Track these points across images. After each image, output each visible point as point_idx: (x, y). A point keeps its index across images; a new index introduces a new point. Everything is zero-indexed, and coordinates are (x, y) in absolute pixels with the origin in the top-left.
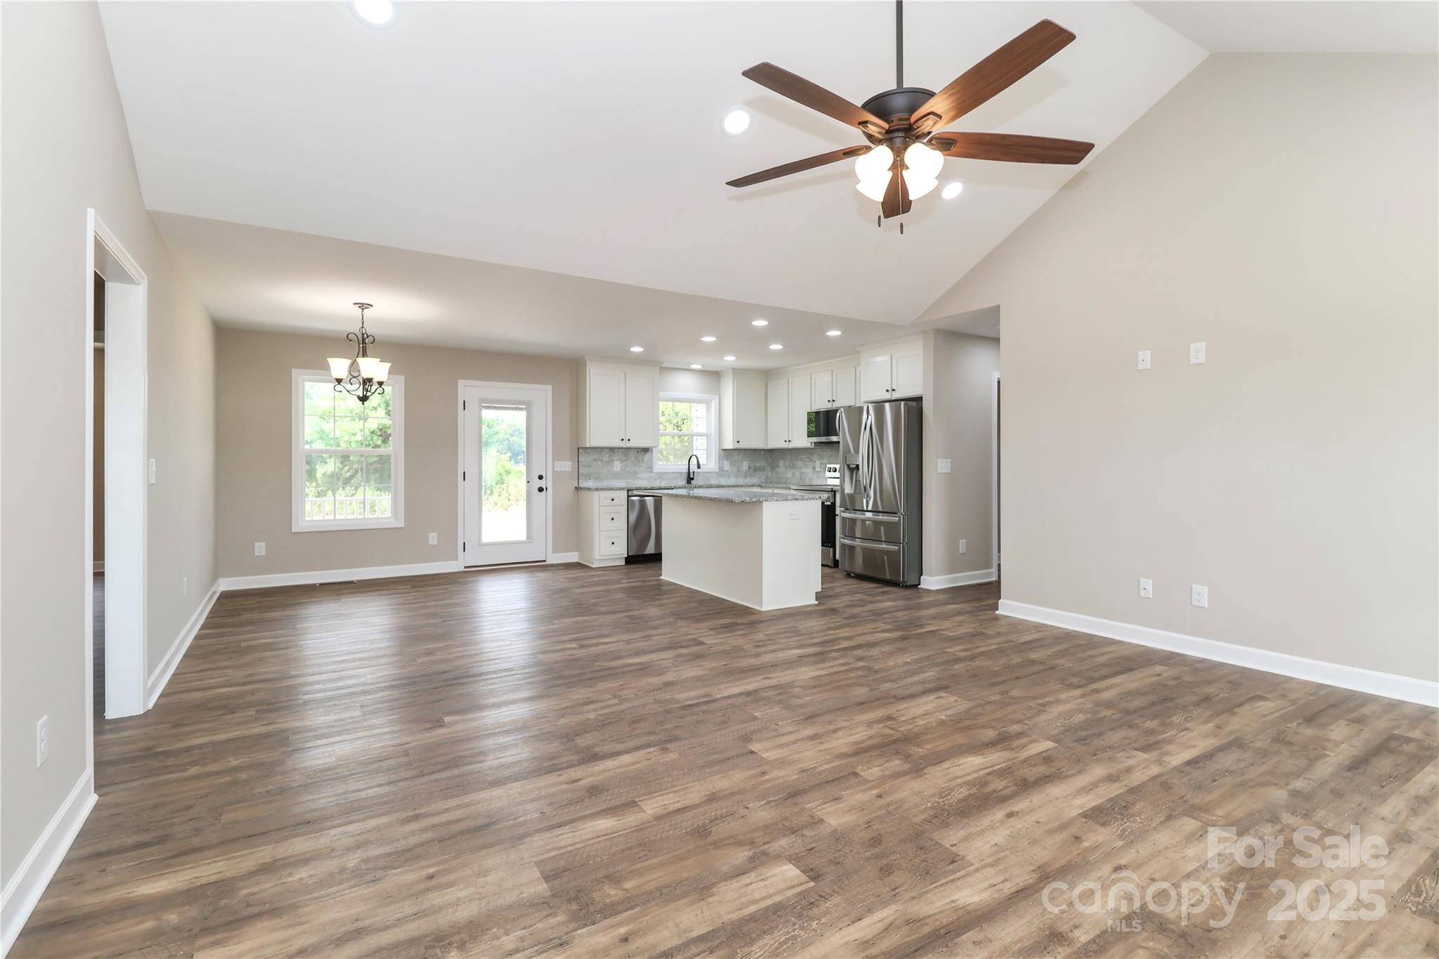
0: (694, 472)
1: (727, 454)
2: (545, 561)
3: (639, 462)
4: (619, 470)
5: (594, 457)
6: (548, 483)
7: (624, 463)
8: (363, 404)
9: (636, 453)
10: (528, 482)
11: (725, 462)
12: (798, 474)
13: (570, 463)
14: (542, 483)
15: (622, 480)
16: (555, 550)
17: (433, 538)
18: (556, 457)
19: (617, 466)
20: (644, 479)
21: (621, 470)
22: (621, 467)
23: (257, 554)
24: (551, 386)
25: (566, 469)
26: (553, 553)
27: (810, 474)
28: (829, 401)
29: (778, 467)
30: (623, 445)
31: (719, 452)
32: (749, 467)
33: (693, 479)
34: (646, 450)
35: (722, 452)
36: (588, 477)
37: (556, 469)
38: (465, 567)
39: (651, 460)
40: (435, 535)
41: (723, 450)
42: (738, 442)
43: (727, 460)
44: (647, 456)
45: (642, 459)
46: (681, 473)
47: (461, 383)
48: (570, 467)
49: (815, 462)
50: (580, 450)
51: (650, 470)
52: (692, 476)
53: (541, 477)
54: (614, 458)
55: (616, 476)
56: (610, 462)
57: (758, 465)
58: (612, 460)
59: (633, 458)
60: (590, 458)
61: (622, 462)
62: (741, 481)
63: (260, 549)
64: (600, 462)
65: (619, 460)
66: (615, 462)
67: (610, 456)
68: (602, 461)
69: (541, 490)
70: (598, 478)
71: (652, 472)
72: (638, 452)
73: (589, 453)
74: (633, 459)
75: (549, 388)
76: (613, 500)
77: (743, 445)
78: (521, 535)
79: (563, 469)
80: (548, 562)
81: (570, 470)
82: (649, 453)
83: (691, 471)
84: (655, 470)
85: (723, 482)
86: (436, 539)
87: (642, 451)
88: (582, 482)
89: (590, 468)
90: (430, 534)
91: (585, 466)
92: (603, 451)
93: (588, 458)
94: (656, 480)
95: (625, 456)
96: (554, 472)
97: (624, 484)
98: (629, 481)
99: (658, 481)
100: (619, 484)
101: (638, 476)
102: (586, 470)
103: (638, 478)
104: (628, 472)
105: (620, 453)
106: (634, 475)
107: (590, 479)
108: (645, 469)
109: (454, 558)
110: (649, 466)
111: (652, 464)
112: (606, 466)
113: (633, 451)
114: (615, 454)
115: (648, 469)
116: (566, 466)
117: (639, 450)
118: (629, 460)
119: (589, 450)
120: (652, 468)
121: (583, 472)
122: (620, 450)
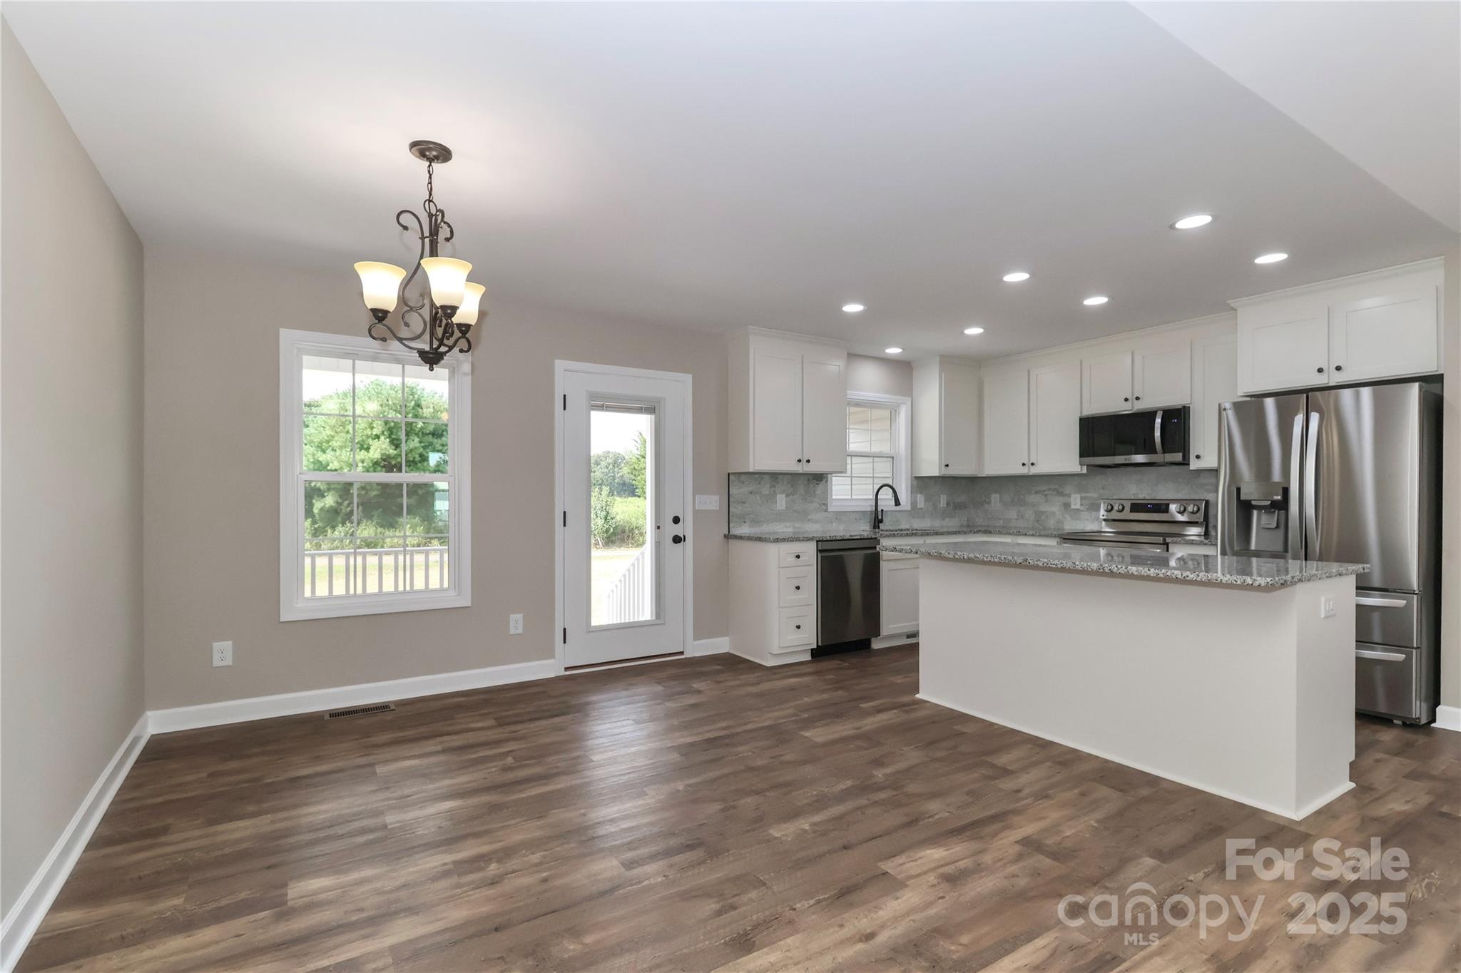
0: (882, 510)
1: (922, 483)
2: (682, 653)
3: (810, 496)
4: (784, 507)
5: (751, 489)
6: (686, 529)
7: (791, 497)
9: (806, 483)
10: (658, 527)
11: (919, 495)
12: (1029, 514)
13: (718, 498)
14: (677, 530)
15: (788, 524)
16: (697, 637)
17: (516, 623)
18: (697, 490)
19: (781, 502)
20: (816, 522)
21: (786, 508)
22: (786, 503)
23: (217, 662)
24: (690, 376)
25: (714, 508)
26: (696, 638)
27: (1057, 513)
28: (1126, 400)
29: (989, 503)
30: (798, 468)
31: (912, 481)
32: (947, 504)
33: (880, 520)
34: (821, 477)
35: (915, 482)
36: (743, 519)
37: (698, 507)
38: (566, 669)
39: (826, 492)
40: (519, 617)
41: (915, 477)
42: (947, 466)
43: (921, 493)
44: (820, 488)
45: (814, 492)
46: (864, 512)
47: (560, 363)
48: (718, 503)
49: (1069, 496)
50: (731, 477)
51: (824, 508)
53: (676, 521)
54: (777, 490)
55: (780, 517)
56: (772, 497)
57: (958, 500)
58: (775, 493)
59: (801, 490)
60: (745, 490)
61: (787, 496)
62: (937, 524)
63: (223, 653)
64: (758, 497)
65: (782, 493)
66: (779, 498)
67: (771, 487)
68: (761, 494)
69: (677, 540)
70: (755, 522)
72: (809, 480)
73: (743, 482)
74: (802, 492)
75: (688, 379)
76: (798, 557)
77: (952, 471)
78: (645, 613)
79: (707, 507)
80: (687, 655)
81: (718, 508)
83: (879, 509)
84: (829, 509)
85: (917, 524)
86: (520, 626)
87: (813, 479)
88: (733, 527)
89: (745, 505)
90: (512, 616)
91: (739, 502)
92: (762, 479)
93: (742, 490)
94: (832, 523)
95: (792, 486)
96: (696, 512)
97: (791, 530)
98: (797, 525)
99: (834, 524)
100: (785, 530)
101: (809, 517)
102: (740, 508)
103: (809, 520)
104: (796, 511)
105: (785, 482)
106: (804, 516)
107: (745, 522)
108: (818, 506)
109: (550, 654)
110: (823, 502)
111: (827, 499)
112: (767, 502)
113: (802, 478)
114: (778, 483)
115: (822, 506)
116: (712, 502)
117: (810, 478)
118: (796, 493)
119: (743, 477)
120: (827, 505)
121: (736, 510)
122: (786, 477)
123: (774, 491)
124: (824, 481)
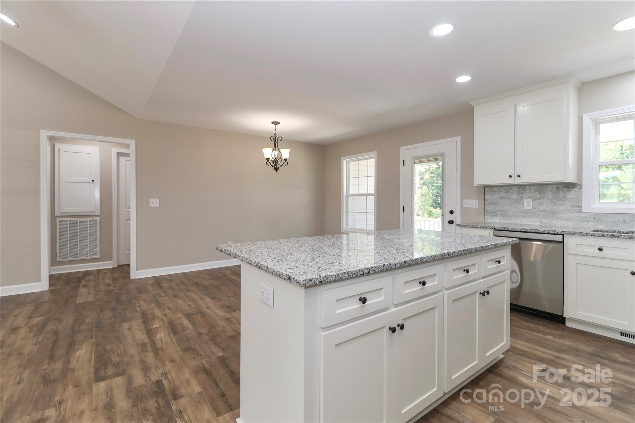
3: (560, 200)
4: (531, 208)
5: (501, 195)
6: (458, 218)
7: (538, 201)
8: (276, 171)
9: (554, 190)
10: (441, 216)
13: (477, 201)
14: (452, 217)
15: (535, 219)
18: (463, 197)
19: (528, 204)
20: (568, 220)
22: (534, 205)
24: (460, 137)
25: (473, 207)
34: (570, 186)
36: (494, 214)
37: (464, 206)
39: (580, 198)
44: (572, 194)
45: (565, 197)
47: (402, 149)
48: (477, 204)
50: (487, 189)
51: (577, 209)
53: (451, 213)
54: (525, 196)
55: (526, 214)
56: (519, 201)
58: (522, 198)
59: (549, 196)
60: (496, 196)
61: (534, 200)
64: (507, 201)
65: (530, 198)
66: (526, 200)
67: (519, 194)
68: (510, 198)
69: (451, 222)
70: (505, 215)
71: (580, 211)
72: (558, 188)
73: (495, 192)
74: (551, 197)
75: (459, 139)
79: (470, 206)
81: (477, 207)
82: (576, 189)
84: (584, 210)
87: (563, 187)
88: (487, 218)
89: (496, 206)
91: (491, 204)
92: (511, 189)
93: (494, 196)
94: (588, 221)
95: (539, 193)
96: (463, 209)
97: (538, 223)
98: (543, 221)
99: (591, 223)
100: (531, 223)
101: (557, 216)
102: (492, 207)
103: (557, 218)
104: (544, 211)
105: (532, 191)
106: (553, 214)
107: (496, 216)
108: (570, 208)
110: (577, 205)
111: (581, 202)
112: (515, 203)
113: (551, 186)
114: (525, 191)
115: (575, 208)
116: (473, 203)
117: (560, 186)
118: (543, 199)
119: (495, 189)
120: (581, 207)
121: (489, 209)
122: (532, 187)
123: (521, 196)
124: (578, 188)
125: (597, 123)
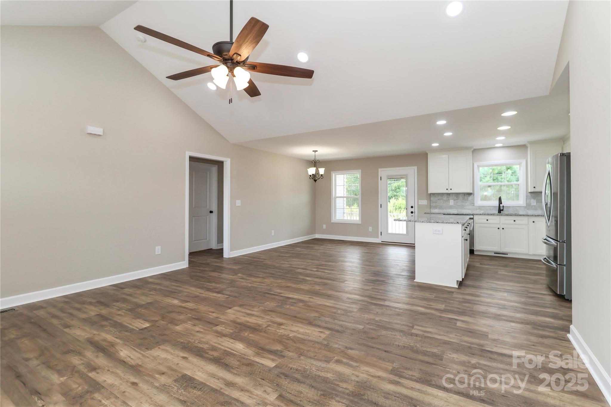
0: (504, 206)
3: (466, 201)
5: (439, 198)
6: (416, 210)
7: (456, 201)
8: (315, 183)
9: (463, 196)
10: (406, 209)
11: (532, 200)
13: (426, 201)
14: (413, 210)
15: (455, 210)
17: (370, 229)
18: (419, 198)
19: (451, 202)
20: (469, 209)
21: (454, 204)
22: (454, 203)
24: (416, 167)
33: (503, 210)
34: (470, 194)
36: (435, 207)
37: (419, 204)
38: (382, 242)
39: (473, 199)
44: (470, 198)
45: (467, 199)
46: (495, 207)
47: (380, 170)
50: (431, 195)
51: (473, 204)
52: (502, 208)
53: (412, 207)
54: (450, 198)
55: (451, 207)
58: (449, 200)
60: (436, 199)
61: (454, 200)
63: (324, 227)
64: (442, 201)
65: (452, 199)
66: (451, 201)
67: (447, 197)
68: (443, 199)
69: (412, 212)
70: (441, 208)
71: (474, 205)
72: (464, 195)
73: (435, 196)
74: (461, 199)
75: (415, 168)
78: (404, 231)
79: (423, 204)
81: (426, 204)
82: (472, 196)
83: (502, 206)
84: (476, 205)
85: (530, 212)
86: (371, 230)
87: (467, 195)
88: (432, 210)
89: (437, 203)
90: (370, 227)
91: (434, 202)
92: (444, 195)
94: (477, 210)
95: (457, 197)
97: (456, 212)
98: (459, 210)
99: (478, 211)
101: (465, 208)
103: (464, 209)
104: (459, 206)
105: (453, 196)
106: (463, 207)
107: (436, 208)
108: (469, 204)
109: (378, 237)
110: (472, 202)
111: (474, 201)
112: (446, 202)
113: (461, 194)
114: (450, 196)
115: (472, 204)
116: (424, 202)
117: (465, 194)
118: (458, 200)
119: (435, 195)
120: (474, 204)
121: (433, 205)
122: (453, 194)
125: (478, 167)
